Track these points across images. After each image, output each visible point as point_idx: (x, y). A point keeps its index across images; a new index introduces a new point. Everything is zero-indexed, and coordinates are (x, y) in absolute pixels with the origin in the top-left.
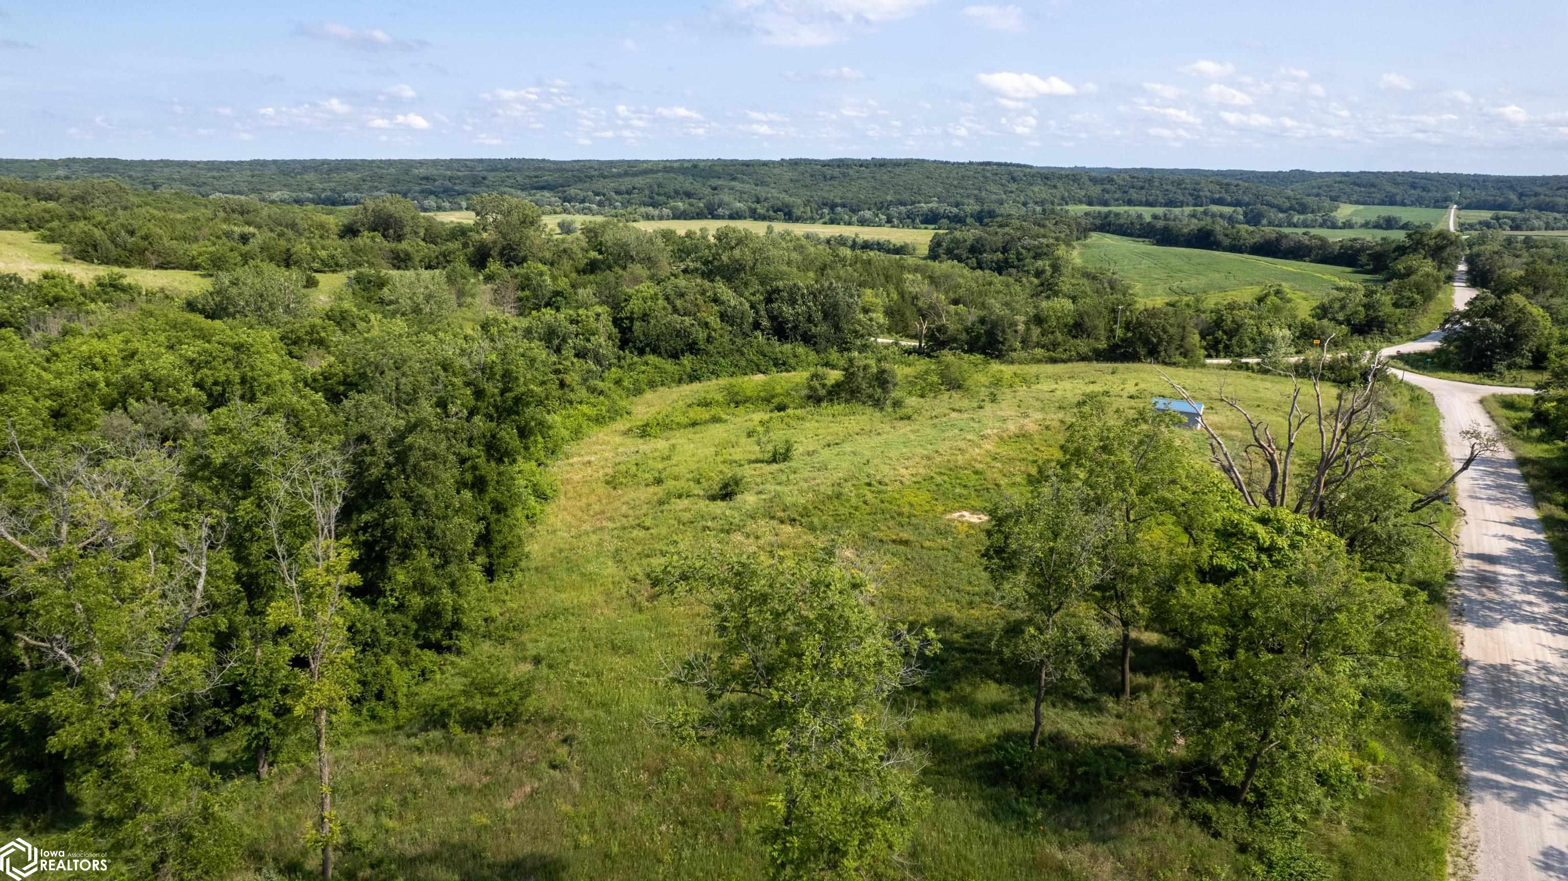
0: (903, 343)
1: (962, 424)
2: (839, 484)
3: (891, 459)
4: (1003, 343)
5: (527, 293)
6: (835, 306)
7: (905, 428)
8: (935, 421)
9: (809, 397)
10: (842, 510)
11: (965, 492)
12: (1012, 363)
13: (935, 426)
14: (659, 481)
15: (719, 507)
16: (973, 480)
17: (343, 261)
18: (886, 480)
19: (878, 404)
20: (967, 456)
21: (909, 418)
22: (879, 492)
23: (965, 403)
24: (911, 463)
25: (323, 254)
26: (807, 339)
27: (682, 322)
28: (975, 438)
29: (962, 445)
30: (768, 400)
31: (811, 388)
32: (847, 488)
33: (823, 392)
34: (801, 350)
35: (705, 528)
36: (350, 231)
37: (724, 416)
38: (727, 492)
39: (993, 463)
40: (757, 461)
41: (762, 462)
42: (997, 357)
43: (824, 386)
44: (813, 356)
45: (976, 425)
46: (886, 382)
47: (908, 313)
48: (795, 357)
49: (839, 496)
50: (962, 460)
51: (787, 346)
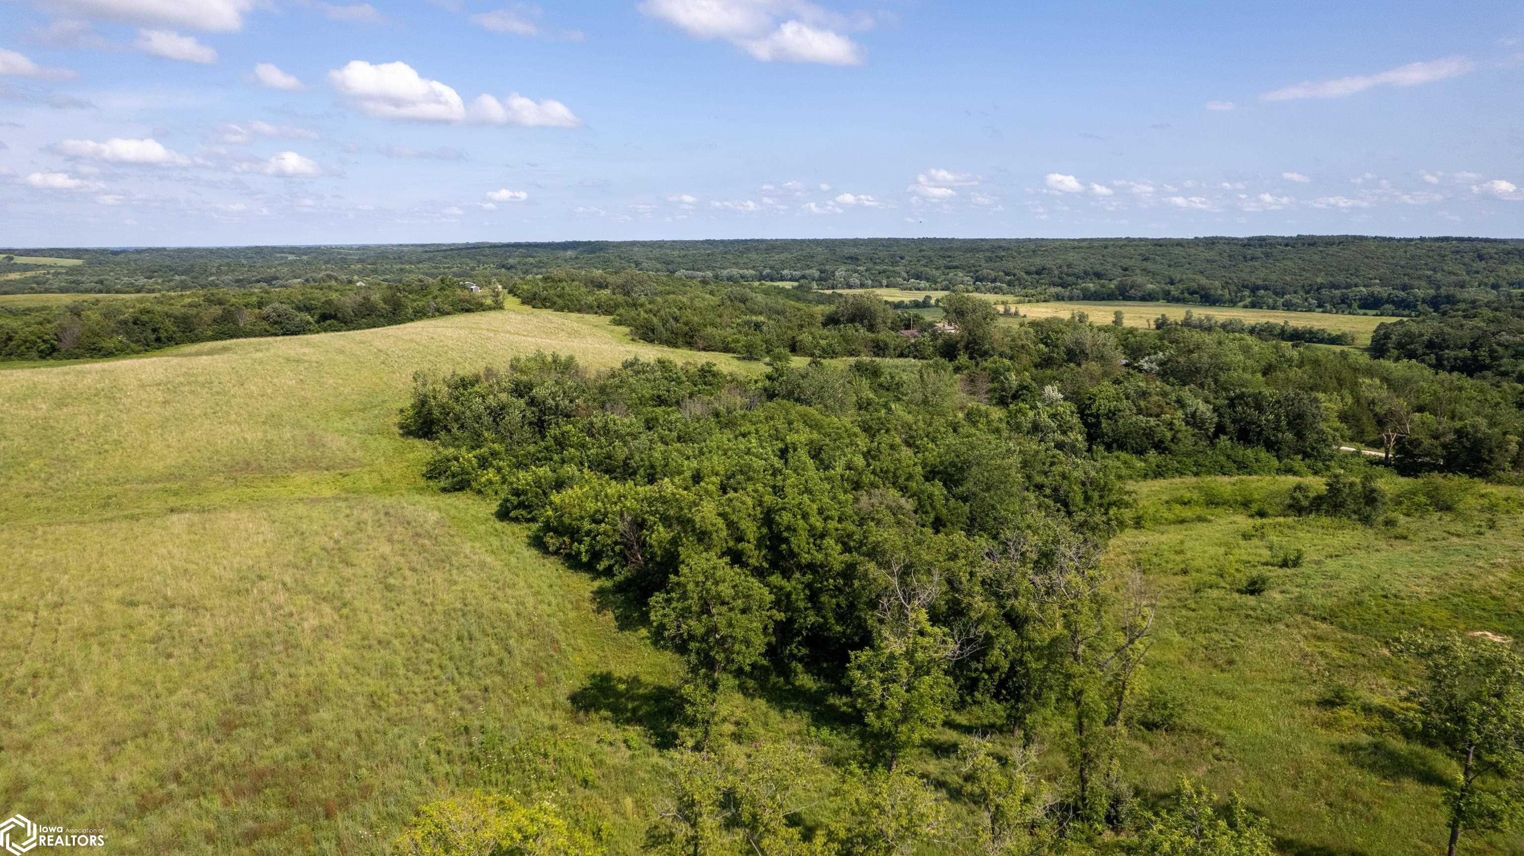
0: (1368, 452)
1: (1468, 550)
2: (1356, 593)
3: (1399, 575)
4: (1489, 462)
5: (996, 385)
6: (1300, 416)
7: (1402, 547)
8: (1436, 544)
9: (1290, 506)
10: (1367, 617)
11: (1485, 615)
12: (1500, 482)
13: (1435, 548)
14: (1185, 572)
15: (1251, 600)
17: (838, 349)
18: (1402, 594)
19: (1366, 520)
20: (1482, 582)
21: (1405, 538)
22: (1398, 605)
23: (1459, 527)
24: (1420, 582)
25: (823, 342)
26: (1271, 446)
27: (1147, 422)
28: (1486, 565)
29: (1473, 570)
30: (1246, 504)
31: (1293, 498)
32: (1366, 596)
33: (1305, 503)
34: (1263, 455)
35: (1247, 616)
36: (832, 321)
37: (1209, 517)
38: (1254, 588)
39: (1510, 592)
40: (1266, 564)
41: (1273, 565)
42: (1480, 475)
43: (1307, 497)
44: (1275, 463)
45: (1483, 552)
46: (1374, 500)
47: (1365, 419)
48: (1257, 460)
49: (1360, 603)
50: (1476, 585)
51: (1249, 451)
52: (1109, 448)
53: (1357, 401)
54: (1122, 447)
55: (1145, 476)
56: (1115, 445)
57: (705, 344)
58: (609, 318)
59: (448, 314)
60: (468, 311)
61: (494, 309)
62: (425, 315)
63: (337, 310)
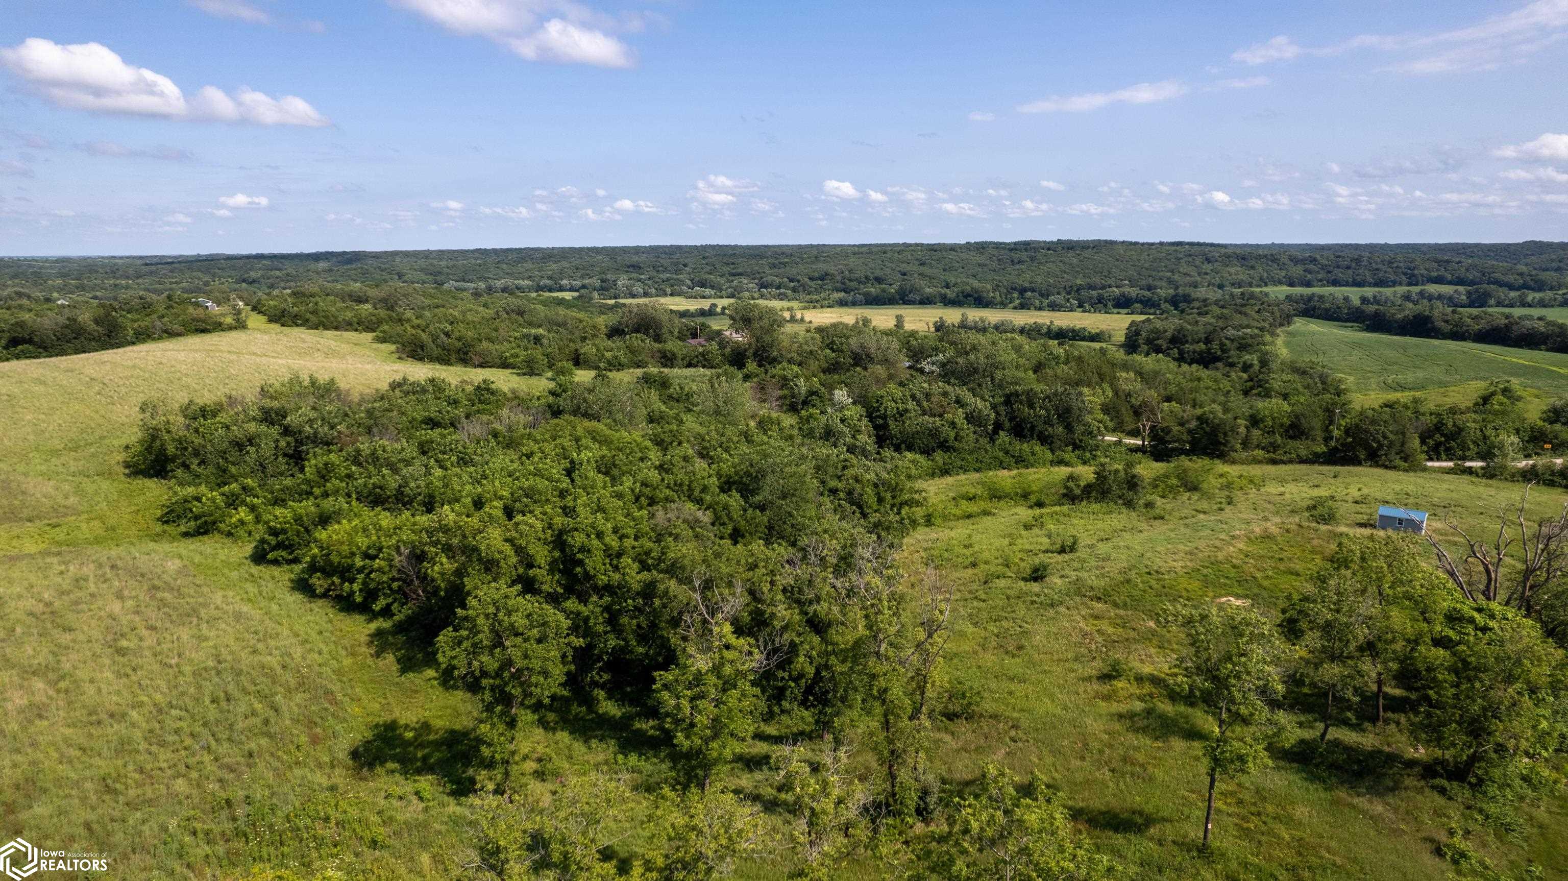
0: (1127, 441)
1: (1211, 524)
2: (1125, 572)
3: (1159, 553)
4: (1225, 445)
5: (786, 392)
6: (1068, 410)
7: (1160, 527)
8: (1187, 521)
9: (1064, 495)
10: (1135, 593)
11: (1228, 582)
12: (1234, 462)
13: (1187, 526)
14: (974, 565)
15: (1035, 587)
16: (1233, 573)
17: (625, 361)
18: (1163, 570)
19: (1129, 504)
20: (1225, 553)
21: (1162, 518)
22: (1159, 580)
23: (1204, 505)
24: (1176, 557)
25: (608, 355)
26: (1044, 440)
27: (932, 422)
28: (1227, 538)
29: (1218, 543)
30: (1025, 496)
31: (1067, 488)
32: (1133, 575)
33: (1078, 492)
34: (1038, 448)
35: (1033, 602)
36: (615, 332)
37: (993, 510)
38: (1037, 575)
39: (1247, 560)
40: (1047, 551)
41: (1052, 552)
42: (1219, 457)
43: (1079, 486)
44: (1049, 455)
45: (1224, 526)
46: (1136, 485)
47: (1123, 410)
48: (1033, 454)
49: (1128, 581)
50: (1221, 556)
51: (1025, 445)
52: (897, 449)
53: (1116, 393)
54: (910, 448)
55: (933, 475)
56: (903, 446)
57: (481, 360)
58: (370, 335)
59: (179, 335)
60: (204, 331)
61: (236, 328)
62: (149, 337)
63: (33, 332)
